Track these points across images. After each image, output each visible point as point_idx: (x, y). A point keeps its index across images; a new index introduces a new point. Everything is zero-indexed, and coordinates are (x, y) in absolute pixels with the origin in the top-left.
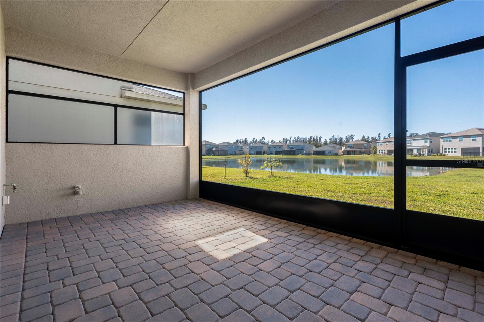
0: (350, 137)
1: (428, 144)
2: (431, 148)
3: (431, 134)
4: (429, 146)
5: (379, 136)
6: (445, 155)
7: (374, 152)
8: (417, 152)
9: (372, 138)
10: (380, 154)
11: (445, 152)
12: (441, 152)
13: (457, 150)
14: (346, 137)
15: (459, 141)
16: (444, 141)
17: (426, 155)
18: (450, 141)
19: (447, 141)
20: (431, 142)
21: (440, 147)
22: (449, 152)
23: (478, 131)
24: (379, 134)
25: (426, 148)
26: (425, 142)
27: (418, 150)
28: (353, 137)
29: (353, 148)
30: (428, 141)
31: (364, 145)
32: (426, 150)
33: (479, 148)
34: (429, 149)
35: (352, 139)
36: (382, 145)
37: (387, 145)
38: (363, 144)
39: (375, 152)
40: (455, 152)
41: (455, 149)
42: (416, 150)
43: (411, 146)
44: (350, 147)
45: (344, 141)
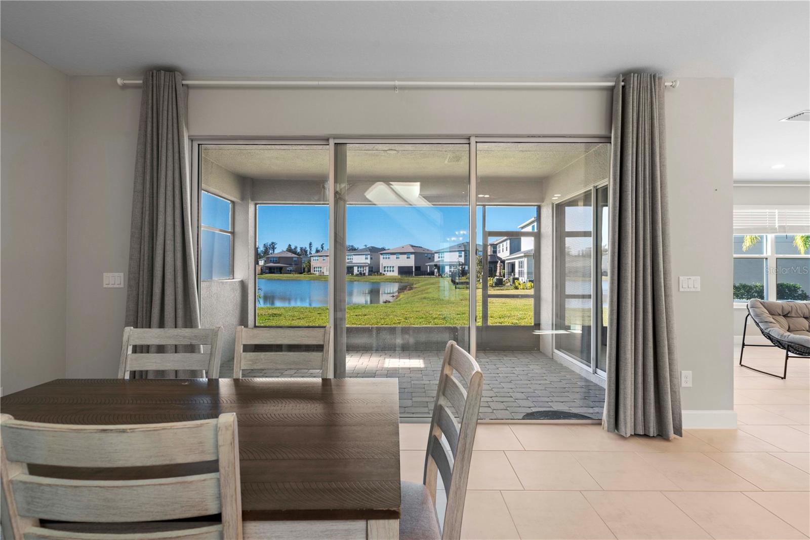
0: (270, 245)
1: (368, 261)
2: (371, 266)
3: (371, 248)
4: (369, 263)
5: (310, 247)
6: (384, 274)
7: (306, 269)
8: (358, 271)
9: (301, 249)
10: (315, 273)
11: (385, 271)
12: (381, 272)
13: (394, 269)
14: (265, 245)
15: (397, 258)
16: (384, 258)
17: (367, 274)
18: (389, 258)
19: (386, 258)
20: (371, 258)
21: (379, 265)
22: (388, 271)
23: (411, 248)
24: (310, 244)
25: (366, 266)
26: (366, 258)
27: (358, 268)
28: (275, 246)
29: (279, 263)
30: (369, 257)
31: (294, 259)
32: (367, 268)
33: (412, 267)
34: (370, 267)
35: (274, 248)
36: (318, 260)
37: (324, 260)
38: (293, 257)
39: (309, 271)
40: (393, 271)
41: (393, 267)
42: (357, 267)
43: (351, 262)
44: (274, 261)
45: (262, 251)
